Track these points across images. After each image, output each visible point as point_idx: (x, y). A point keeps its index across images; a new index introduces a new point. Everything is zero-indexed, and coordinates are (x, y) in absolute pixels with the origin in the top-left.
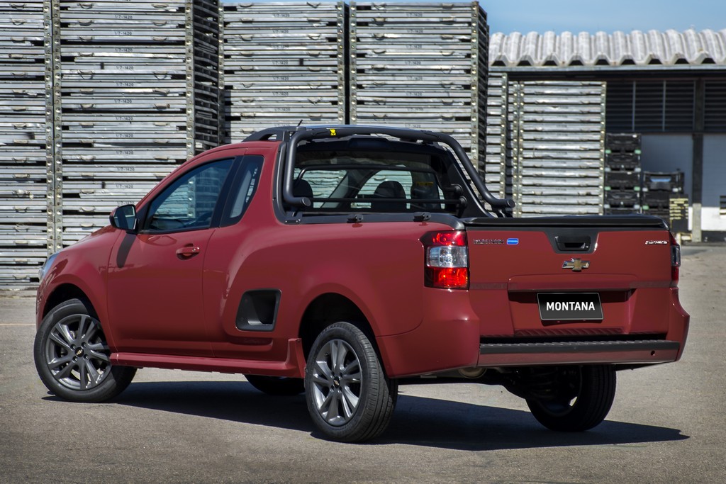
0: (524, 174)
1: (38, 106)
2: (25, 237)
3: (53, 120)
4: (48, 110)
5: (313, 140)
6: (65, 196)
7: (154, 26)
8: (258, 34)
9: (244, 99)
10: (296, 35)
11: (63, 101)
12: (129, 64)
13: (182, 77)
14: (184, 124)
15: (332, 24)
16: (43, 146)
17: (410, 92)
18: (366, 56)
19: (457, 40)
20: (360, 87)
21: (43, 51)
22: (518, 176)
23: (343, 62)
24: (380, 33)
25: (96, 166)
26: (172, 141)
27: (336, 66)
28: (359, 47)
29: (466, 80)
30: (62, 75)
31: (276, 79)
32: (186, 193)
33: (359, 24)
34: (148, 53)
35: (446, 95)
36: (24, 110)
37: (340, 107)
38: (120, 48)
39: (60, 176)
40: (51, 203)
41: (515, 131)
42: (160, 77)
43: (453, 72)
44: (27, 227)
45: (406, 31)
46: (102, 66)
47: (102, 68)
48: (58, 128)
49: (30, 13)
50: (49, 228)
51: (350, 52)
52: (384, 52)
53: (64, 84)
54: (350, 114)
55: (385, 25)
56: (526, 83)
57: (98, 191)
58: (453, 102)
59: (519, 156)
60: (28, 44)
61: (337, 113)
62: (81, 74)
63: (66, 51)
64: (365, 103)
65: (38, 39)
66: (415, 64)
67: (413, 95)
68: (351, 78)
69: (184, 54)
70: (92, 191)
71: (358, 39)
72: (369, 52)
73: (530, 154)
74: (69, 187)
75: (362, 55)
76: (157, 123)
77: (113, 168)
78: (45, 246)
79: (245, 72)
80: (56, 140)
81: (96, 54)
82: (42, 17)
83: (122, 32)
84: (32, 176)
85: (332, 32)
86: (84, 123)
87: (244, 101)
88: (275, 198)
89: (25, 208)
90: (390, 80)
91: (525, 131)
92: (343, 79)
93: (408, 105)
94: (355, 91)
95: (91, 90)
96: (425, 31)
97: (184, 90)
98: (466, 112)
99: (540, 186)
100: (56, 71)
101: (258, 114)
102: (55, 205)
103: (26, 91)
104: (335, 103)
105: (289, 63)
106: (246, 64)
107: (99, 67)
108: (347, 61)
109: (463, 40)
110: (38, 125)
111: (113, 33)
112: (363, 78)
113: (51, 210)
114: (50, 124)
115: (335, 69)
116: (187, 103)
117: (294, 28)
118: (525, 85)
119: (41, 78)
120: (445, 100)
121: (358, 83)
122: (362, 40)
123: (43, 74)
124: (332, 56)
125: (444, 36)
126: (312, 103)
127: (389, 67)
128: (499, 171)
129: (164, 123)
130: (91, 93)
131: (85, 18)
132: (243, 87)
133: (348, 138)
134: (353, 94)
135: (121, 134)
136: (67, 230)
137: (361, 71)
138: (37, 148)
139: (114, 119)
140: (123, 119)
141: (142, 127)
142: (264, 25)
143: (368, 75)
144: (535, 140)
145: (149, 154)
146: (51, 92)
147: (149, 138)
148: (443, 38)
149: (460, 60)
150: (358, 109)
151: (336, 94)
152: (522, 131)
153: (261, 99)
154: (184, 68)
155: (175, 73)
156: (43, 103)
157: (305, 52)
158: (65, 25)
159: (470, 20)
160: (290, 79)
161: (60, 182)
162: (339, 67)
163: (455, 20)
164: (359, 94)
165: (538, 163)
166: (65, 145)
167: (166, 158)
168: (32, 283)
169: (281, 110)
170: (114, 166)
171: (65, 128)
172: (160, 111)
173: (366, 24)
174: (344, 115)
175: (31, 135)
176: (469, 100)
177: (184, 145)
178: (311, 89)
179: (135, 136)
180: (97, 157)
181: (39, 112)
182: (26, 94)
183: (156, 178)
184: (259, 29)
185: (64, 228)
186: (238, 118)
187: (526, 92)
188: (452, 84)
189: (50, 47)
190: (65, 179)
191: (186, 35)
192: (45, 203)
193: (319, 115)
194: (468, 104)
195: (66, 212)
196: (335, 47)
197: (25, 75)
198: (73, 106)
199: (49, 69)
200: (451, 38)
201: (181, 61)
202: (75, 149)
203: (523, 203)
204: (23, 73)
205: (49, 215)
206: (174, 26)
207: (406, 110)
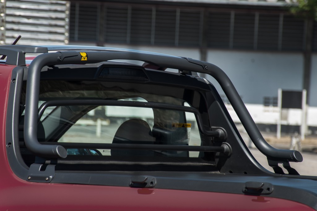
5: (56, 66)
88: (10, 144)
133: (98, 65)
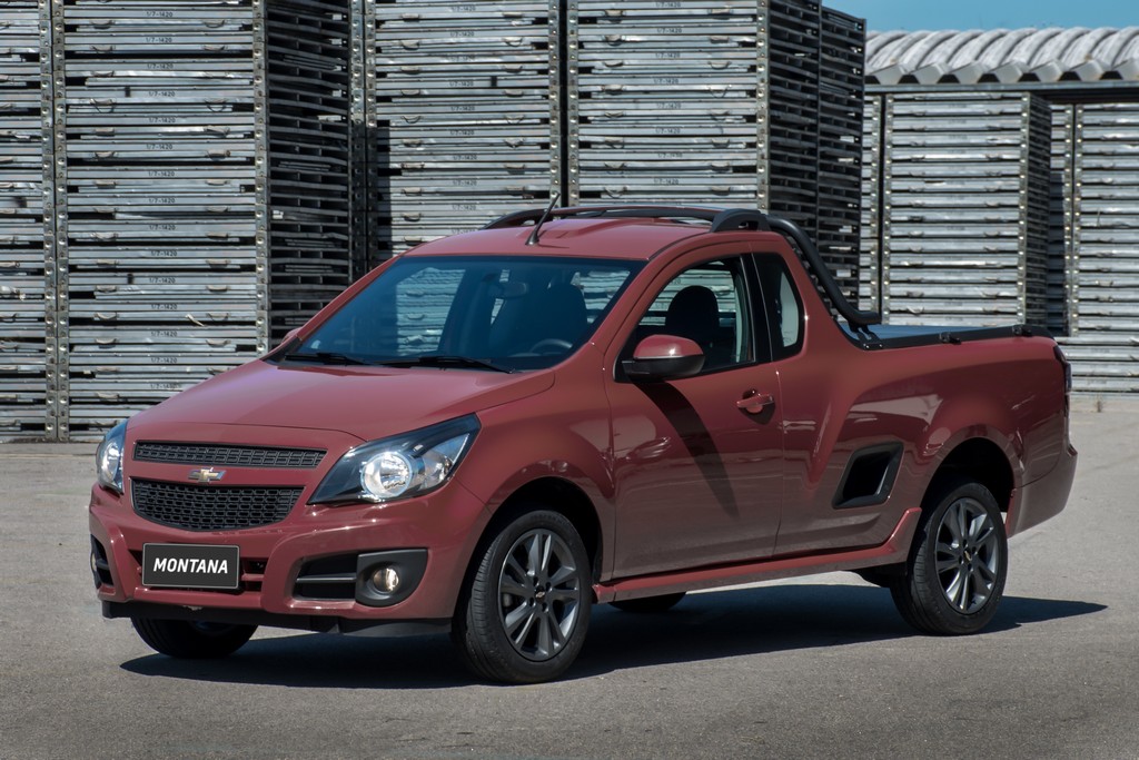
0: (1081, 253)
1: (31, 156)
2: (13, 360)
3: (54, 177)
4: (46, 162)
6: (73, 295)
7: (204, 27)
8: (427, 39)
9: (405, 141)
10: (486, 39)
11: (70, 147)
12: (169, 88)
13: (248, 108)
14: (252, 182)
15: (541, 21)
16: (39, 219)
17: (662, 128)
18: (593, 71)
19: (736, 44)
20: (583, 120)
21: (38, 70)
22: (1071, 257)
23: (558, 80)
24: (615, 34)
25: (120, 248)
26: (233, 209)
27: (546, 87)
28: (582, 57)
29: (750, 107)
30: (67, 107)
31: (455, 109)
32: (253, 287)
33: (583, 20)
34: (197, 70)
35: (717, 131)
36: (11, 162)
37: (553, 153)
38: (154, 63)
39: (64, 264)
40: (51, 307)
41: (1067, 185)
42: (216, 108)
43: (728, 95)
44: (16, 344)
45: (655, 31)
46: (128, 91)
47: (128, 94)
48: (60, 190)
49: (20, 10)
50: (50, 345)
51: (569, 66)
52: (621, 65)
53: (71, 121)
54: (569, 163)
55: (623, 22)
56: (1087, 107)
57: (122, 287)
58: (729, 143)
59: (1075, 223)
60: (16, 58)
61: (548, 161)
62: (96, 105)
63: (73, 69)
64: (593, 146)
65: (31, 51)
66: (669, 83)
67: (666, 132)
68: (569, 107)
69: (251, 71)
70: (113, 287)
71: (581, 45)
72: (598, 64)
73: (1092, 221)
74: (78, 282)
75: (587, 70)
76: (210, 181)
77: (145, 252)
78: (42, 375)
79: (408, 100)
80: (59, 208)
81: (118, 73)
82: (36, 16)
83: (157, 38)
84: (23, 265)
85: (541, 34)
86: (99, 182)
87: (407, 145)
89: (11, 314)
90: (630, 109)
91: (1084, 184)
92: (558, 108)
93: (659, 148)
94: (576, 127)
95: (110, 129)
96: (684, 31)
97: (252, 128)
98: (749, 159)
99: (1109, 271)
100: (58, 101)
101: (427, 165)
102: (57, 310)
103: (14, 132)
104: (545, 146)
105: (476, 84)
106: (408, 86)
107: (123, 93)
108: (564, 80)
109: (745, 44)
110: (32, 185)
111: (144, 40)
112: (589, 106)
113: (51, 319)
114: (49, 184)
115: (546, 91)
116: (256, 148)
117: (484, 29)
118: (1086, 110)
119: (35, 112)
120: (715, 140)
121: (581, 114)
122: (587, 46)
123: (38, 105)
124: (542, 72)
125: (713, 37)
126: (511, 146)
127: (629, 88)
128: (1016, 249)
129: (222, 181)
130: (112, 134)
131: (101, 16)
132: (405, 123)
134: (573, 132)
135: (156, 198)
136: (76, 348)
137: (585, 95)
138: (30, 220)
139: (146, 174)
140: (159, 174)
141: (188, 187)
142: (437, 24)
143: (597, 101)
144: (1100, 198)
145: (198, 230)
146: (51, 134)
147: (199, 204)
148: (713, 41)
149: (740, 75)
150: (582, 156)
151: (547, 132)
152: (1079, 185)
153: (432, 141)
154: (251, 93)
155: (238, 101)
156: (39, 151)
157: (499, 66)
158: (71, 29)
159: (754, 11)
160: (477, 108)
161: (65, 273)
162: (551, 90)
163: (731, 11)
164: (582, 131)
165: (1105, 236)
166: (72, 216)
167: (224, 235)
168: (24, 432)
169: (463, 158)
170: (147, 248)
171: (73, 189)
172: (216, 161)
173: (593, 20)
174: (559, 165)
175: (21, 201)
176: (753, 140)
177: (251, 215)
178: (509, 124)
179: (177, 201)
180: (121, 235)
181: (33, 165)
182: (14, 137)
183: (209, 267)
184: (429, 30)
185: (71, 347)
186: (397, 172)
187: (1086, 122)
188: (726, 114)
189: (48, 62)
190: (73, 268)
191: (254, 41)
192: (42, 307)
193: (520, 165)
194: (751, 145)
195: (74, 322)
196: (546, 58)
197: (11, 107)
198: (84, 155)
199: (48, 98)
200: (726, 41)
201: (247, 82)
202: (87, 221)
203: (1081, 300)
204: (8, 104)
205: (48, 326)
206: (237, 27)
207: (655, 156)
